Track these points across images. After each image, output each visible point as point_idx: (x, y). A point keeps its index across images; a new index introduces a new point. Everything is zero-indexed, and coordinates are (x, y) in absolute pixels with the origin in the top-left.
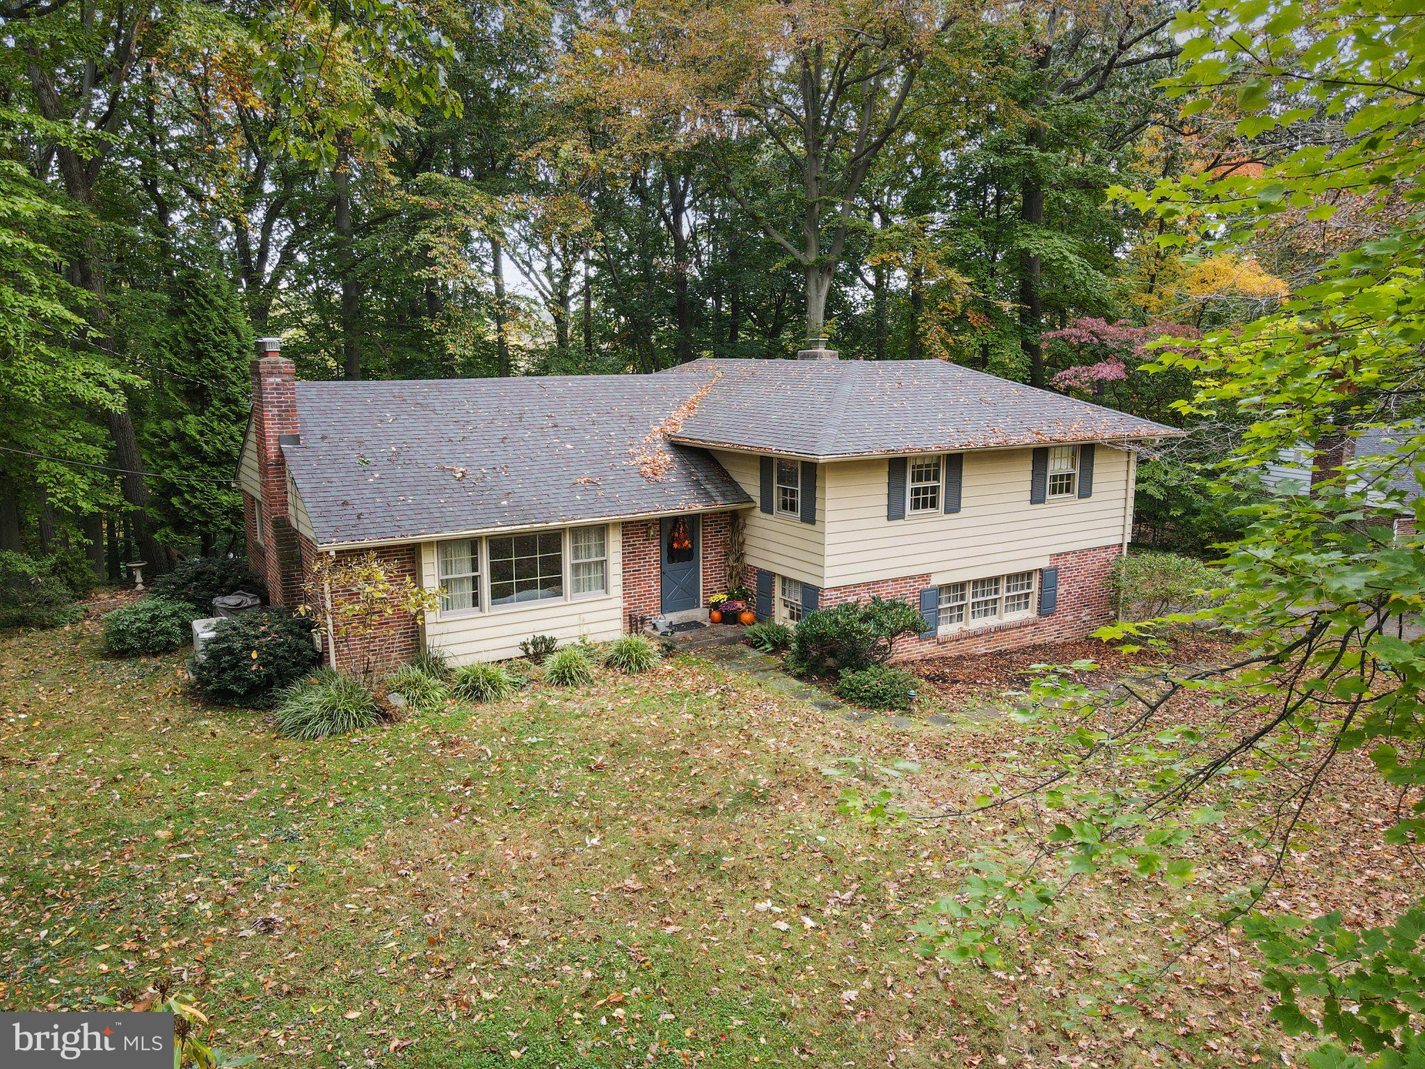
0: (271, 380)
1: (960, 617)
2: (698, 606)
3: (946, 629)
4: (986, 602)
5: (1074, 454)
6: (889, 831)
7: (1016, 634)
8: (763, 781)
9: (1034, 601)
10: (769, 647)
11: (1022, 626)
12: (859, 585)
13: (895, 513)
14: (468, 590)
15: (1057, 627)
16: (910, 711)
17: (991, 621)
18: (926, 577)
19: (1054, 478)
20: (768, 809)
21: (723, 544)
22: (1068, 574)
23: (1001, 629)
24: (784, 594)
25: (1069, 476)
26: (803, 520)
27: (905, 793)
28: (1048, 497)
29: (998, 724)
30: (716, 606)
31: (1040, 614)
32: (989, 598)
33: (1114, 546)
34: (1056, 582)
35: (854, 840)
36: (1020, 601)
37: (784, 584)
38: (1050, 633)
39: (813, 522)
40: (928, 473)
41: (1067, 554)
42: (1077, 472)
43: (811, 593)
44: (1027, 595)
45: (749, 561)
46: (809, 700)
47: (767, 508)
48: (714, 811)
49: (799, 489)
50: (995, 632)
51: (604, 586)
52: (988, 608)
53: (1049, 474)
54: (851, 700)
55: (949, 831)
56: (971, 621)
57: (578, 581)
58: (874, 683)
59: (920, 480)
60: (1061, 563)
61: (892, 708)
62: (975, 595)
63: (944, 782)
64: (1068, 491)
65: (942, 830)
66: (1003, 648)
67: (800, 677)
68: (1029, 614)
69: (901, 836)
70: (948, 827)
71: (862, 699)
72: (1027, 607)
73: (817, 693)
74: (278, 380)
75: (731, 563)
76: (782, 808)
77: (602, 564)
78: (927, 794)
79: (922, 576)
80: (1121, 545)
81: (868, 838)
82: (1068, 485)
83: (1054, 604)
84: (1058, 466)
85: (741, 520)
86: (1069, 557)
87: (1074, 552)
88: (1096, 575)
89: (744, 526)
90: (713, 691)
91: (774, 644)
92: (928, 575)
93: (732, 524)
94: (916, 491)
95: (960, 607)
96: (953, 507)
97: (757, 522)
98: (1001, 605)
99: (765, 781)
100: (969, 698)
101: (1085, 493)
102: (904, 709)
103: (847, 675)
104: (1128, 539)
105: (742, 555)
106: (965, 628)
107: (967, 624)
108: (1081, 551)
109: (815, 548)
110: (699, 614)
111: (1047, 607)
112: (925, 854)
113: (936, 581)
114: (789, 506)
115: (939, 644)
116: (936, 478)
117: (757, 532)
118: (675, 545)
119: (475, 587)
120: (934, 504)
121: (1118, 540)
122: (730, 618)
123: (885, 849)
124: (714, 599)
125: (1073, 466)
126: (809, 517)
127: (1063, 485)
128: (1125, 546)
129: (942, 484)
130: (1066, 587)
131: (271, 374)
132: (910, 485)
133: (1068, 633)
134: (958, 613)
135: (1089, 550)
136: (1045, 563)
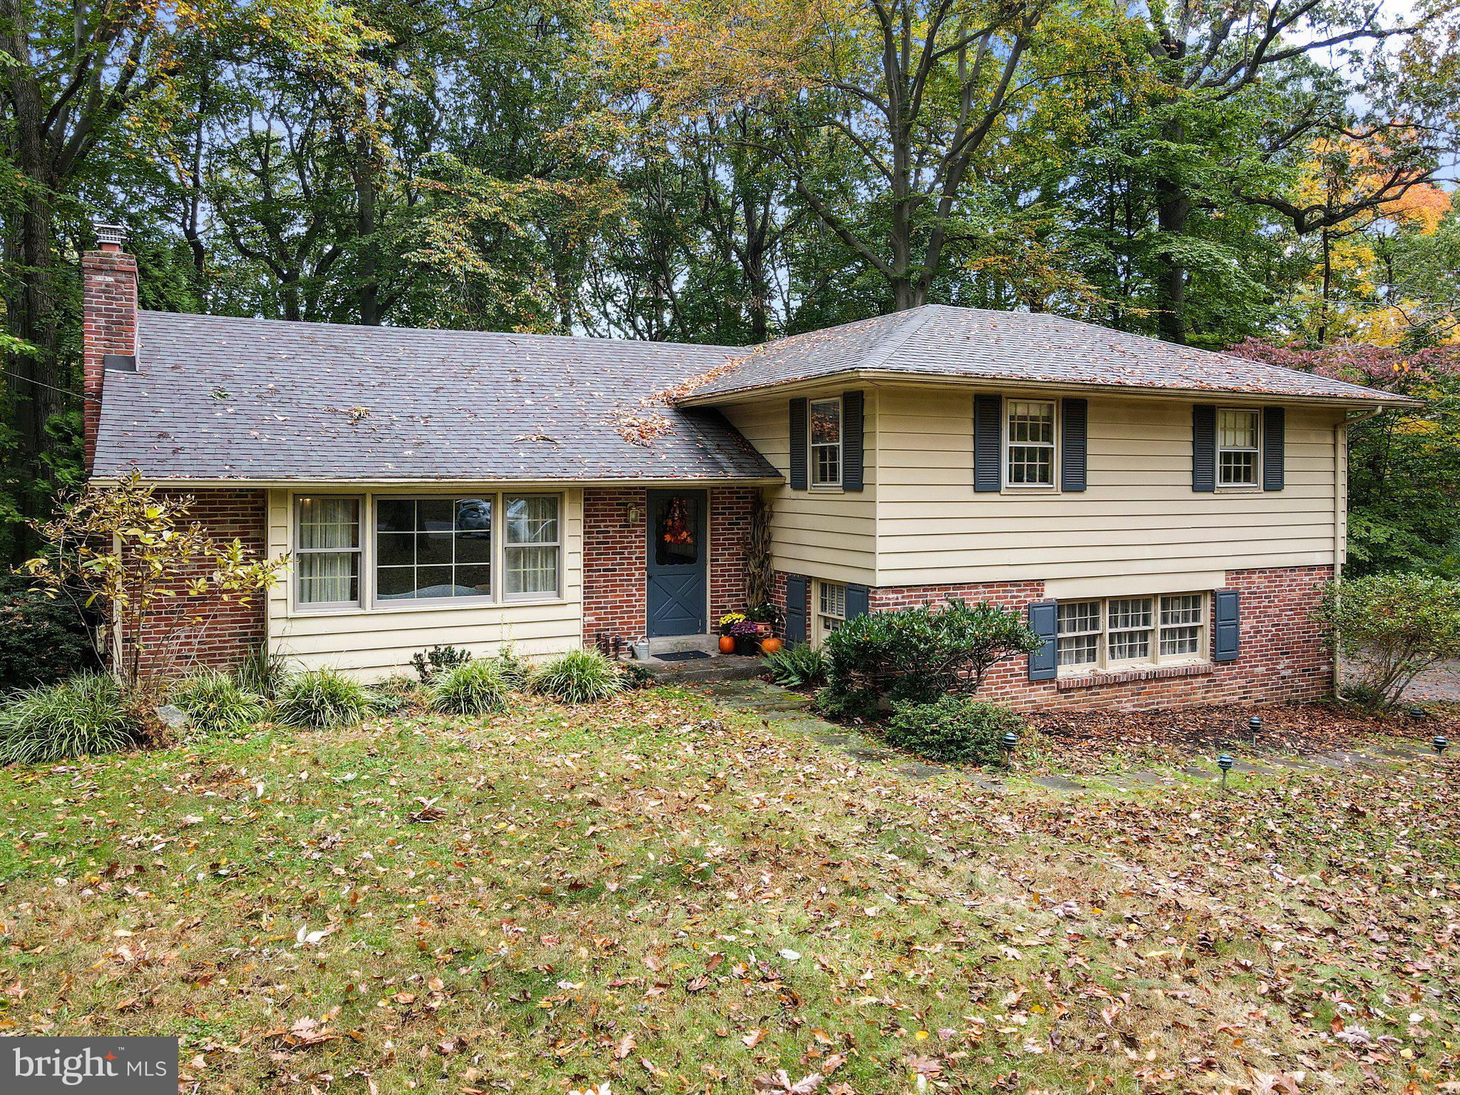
0: (99, 278)
1: (1092, 656)
2: (704, 632)
3: (1068, 671)
4: (1132, 635)
5: (1253, 425)
6: (939, 946)
7: (1179, 687)
8: (717, 849)
9: (1204, 638)
10: (795, 679)
11: (1187, 675)
12: (932, 587)
13: (985, 482)
14: (342, 576)
15: (1242, 682)
16: (1008, 767)
17: (1140, 665)
18: (1036, 584)
19: (1226, 457)
20: (703, 896)
21: (742, 542)
22: (1254, 603)
23: (1154, 678)
24: (824, 608)
25: (1249, 457)
26: (847, 488)
27: (981, 881)
28: (1218, 484)
29: (1161, 792)
30: (726, 629)
31: (1215, 661)
32: (1135, 629)
33: (1321, 567)
34: (1237, 612)
35: (859, 963)
36: (1183, 638)
37: (823, 593)
38: (1230, 689)
39: (858, 487)
40: (1035, 429)
41: (1252, 571)
42: (1260, 451)
43: (858, 596)
44: (1193, 631)
45: (779, 565)
46: (843, 747)
47: (799, 484)
48: (594, 895)
49: (840, 443)
50: (1147, 680)
51: (555, 583)
52: (1135, 644)
53: (1218, 450)
54: (910, 749)
55: (1067, 954)
56: (1109, 662)
57: (516, 575)
58: (947, 719)
59: (1022, 437)
60: (1242, 585)
61: (978, 763)
62: (1113, 623)
63: (1061, 869)
64: (1247, 479)
65: (1053, 951)
66: (1161, 707)
67: (833, 718)
68: (1198, 659)
69: (963, 957)
70: (1067, 947)
71: (928, 745)
72: (1194, 649)
73: (856, 739)
74: (110, 279)
75: (752, 569)
76: (732, 895)
77: (553, 553)
78: (1028, 886)
79: (1030, 582)
80: (1332, 567)
81: (892, 960)
82: (1247, 470)
83: (1236, 646)
84: (1230, 439)
85: (767, 509)
86: (1255, 577)
87: (1262, 570)
88: (1298, 609)
89: (771, 516)
90: (689, 728)
91: (803, 675)
92: (1041, 582)
93: (754, 514)
94: (1017, 454)
95: (1092, 640)
96: (1075, 482)
97: (786, 506)
98: (1155, 642)
99: (719, 850)
100: (1109, 757)
101: (1274, 483)
102: (997, 764)
103: (905, 709)
104: (1341, 559)
105: (768, 557)
106: (1100, 671)
107: (1103, 665)
108: (1273, 570)
109: (861, 527)
110: (706, 641)
111: (1225, 651)
112: (1012, 998)
113: (1053, 592)
114: (827, 474)
115: (1061, 691)
116: (1048, 438)
117: (785, 520)
118: (668, 538)
119: (354, 571)
120: (1045, 478)
121: (1326, 559)
122: (745, 644)
123: (922, 981)
124: (726, 619)
125: (1254, 443)
126: (855, 483)
127: (1239, 469)
128: (1338, 570)
129: (1056, 445)
130: (1253, 622)
131: (99, 270)
132: (1006, 444)
133: (1259, 693)
134: (1088, 648)
135: (1285, 569)
136: (1218, 582)
